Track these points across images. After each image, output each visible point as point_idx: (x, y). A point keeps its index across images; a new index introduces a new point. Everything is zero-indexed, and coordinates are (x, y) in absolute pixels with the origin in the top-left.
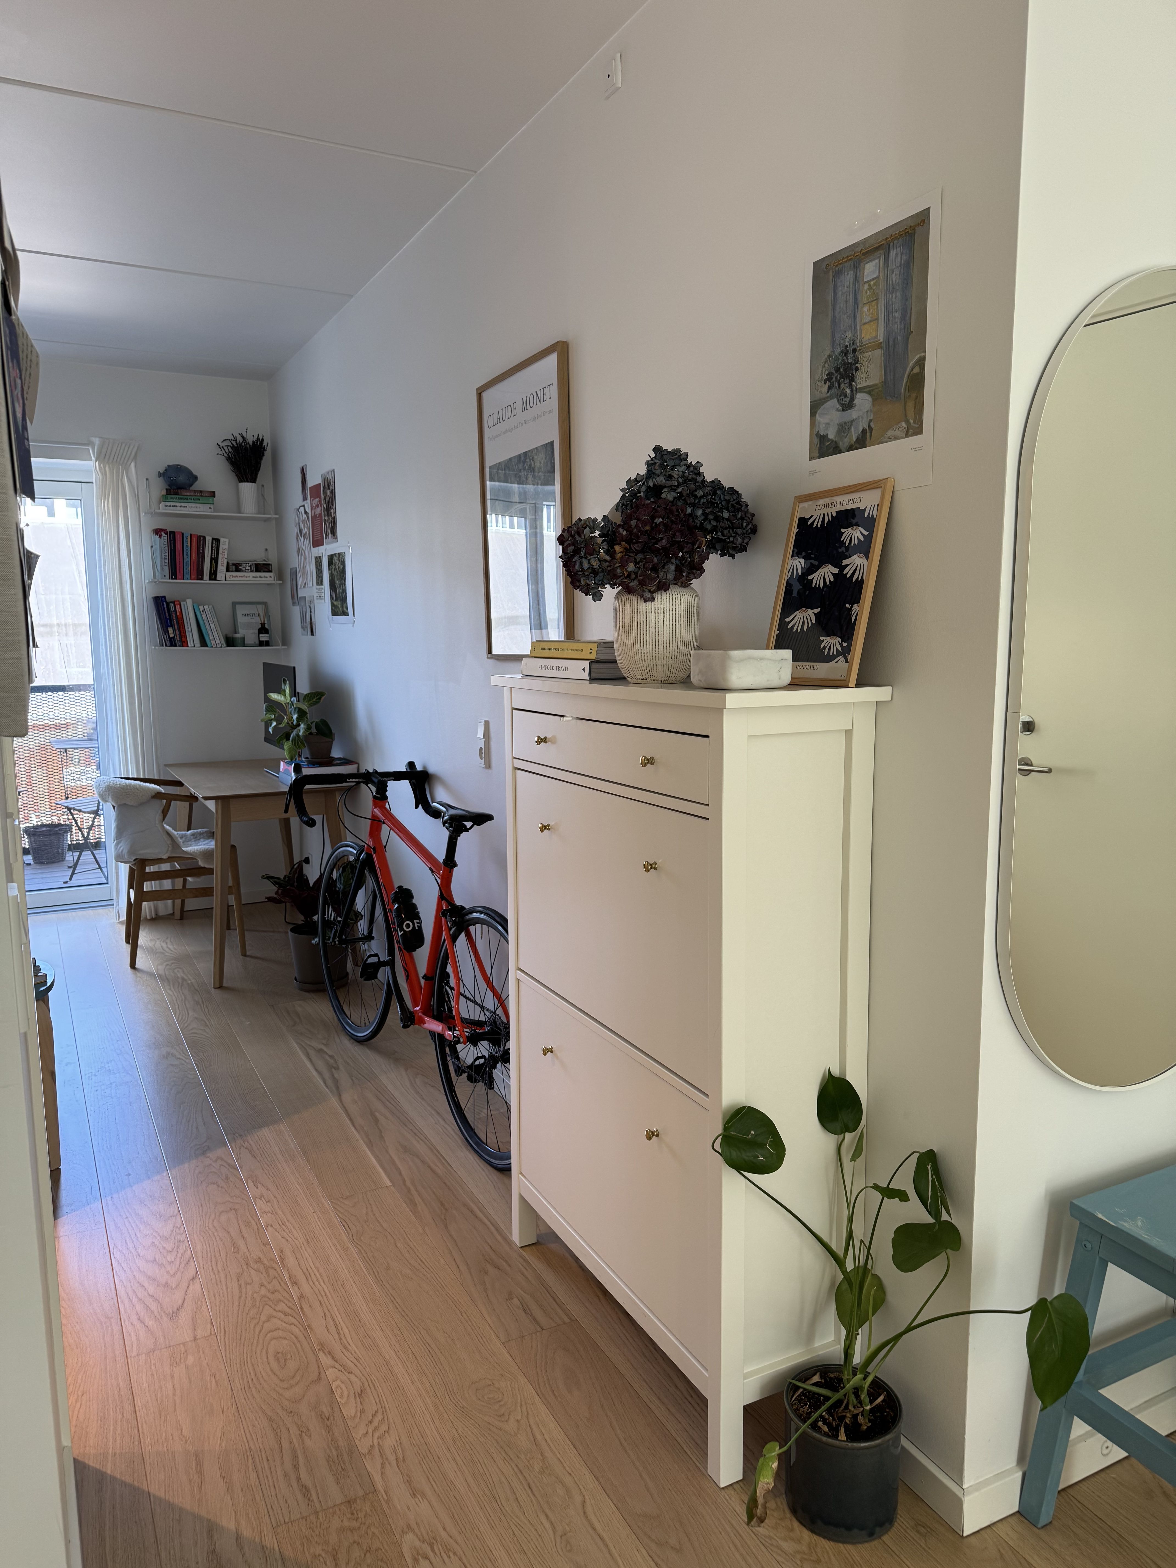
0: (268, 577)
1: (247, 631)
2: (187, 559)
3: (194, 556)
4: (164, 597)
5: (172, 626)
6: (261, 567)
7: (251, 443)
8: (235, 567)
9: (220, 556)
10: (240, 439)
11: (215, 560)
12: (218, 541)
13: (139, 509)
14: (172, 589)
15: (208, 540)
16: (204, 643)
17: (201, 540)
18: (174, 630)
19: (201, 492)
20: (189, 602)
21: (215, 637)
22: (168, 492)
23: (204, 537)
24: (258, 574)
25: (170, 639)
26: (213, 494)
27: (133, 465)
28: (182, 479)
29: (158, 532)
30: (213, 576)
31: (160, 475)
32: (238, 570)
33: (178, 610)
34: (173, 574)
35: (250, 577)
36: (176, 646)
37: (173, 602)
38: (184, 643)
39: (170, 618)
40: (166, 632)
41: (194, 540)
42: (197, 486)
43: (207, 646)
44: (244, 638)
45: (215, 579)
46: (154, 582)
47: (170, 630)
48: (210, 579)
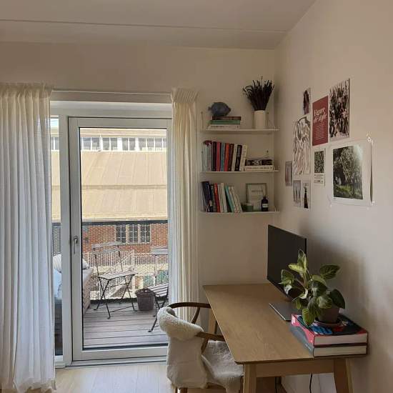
0: (269, 168)
1: (255, 202)
2: (223, 158)
3: (226, 156)
4: (208, 182)
5: (212, 199)
6: (266, 162)
7: (263, 86)
8: (250, 163)
9: (242, 156)
10: (257, 85)
11: (239, 159)
12: (241, 147)
13: (196, 130)
14: (213, 177)
15: (236, 146)
16: (229, 210)
17: (231, 146)
18: (213, 202)
19: (233, 117)
20: (222, 184)
21: (236, 206)
22: (214, 118)
23: (233, 145)
24: (263, 166)
25: (210, 208)
26: (240, 118)
27: (194, 103)
28: (222, 110)
29: (206, 143)
30: (237, 168)
31: (210, 109)
32: (252, 164)
33: (216, 190)
34: (214, 168)
35: (259, 168)
36: (213, 211)
37: (213, 185)
38: (218, 210)
39: (211, 194)
40: (208, 203)
41: (228, 146)
42: (231, 114)
43: (231, 211)
44: (253, 206)
45: (238, 170)
46: (203, 173)
47: (211, 202)
48: (236, 170)
